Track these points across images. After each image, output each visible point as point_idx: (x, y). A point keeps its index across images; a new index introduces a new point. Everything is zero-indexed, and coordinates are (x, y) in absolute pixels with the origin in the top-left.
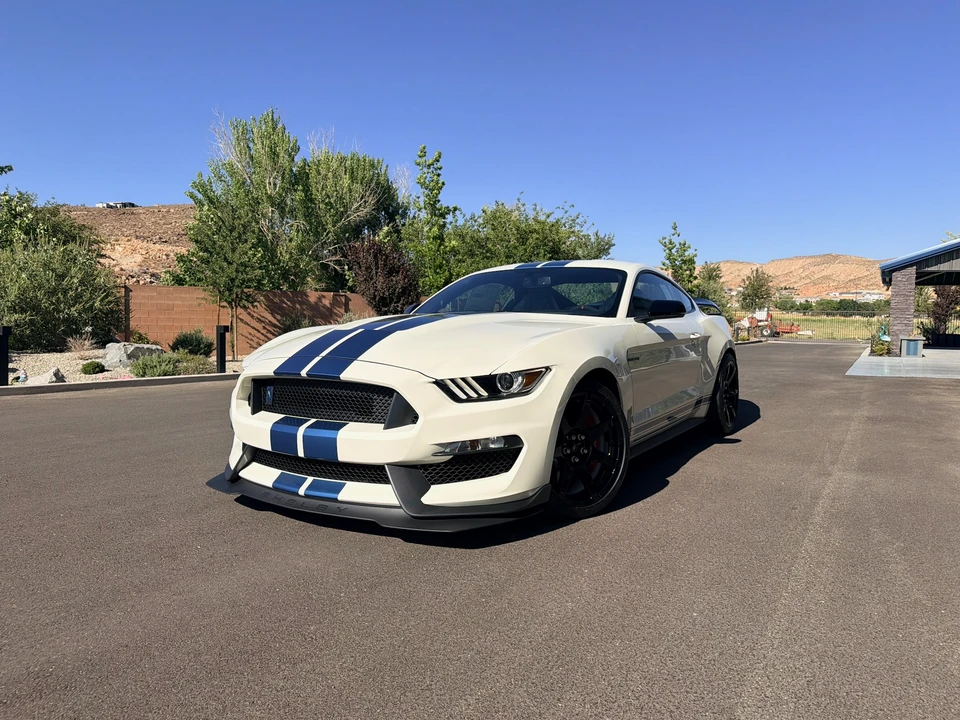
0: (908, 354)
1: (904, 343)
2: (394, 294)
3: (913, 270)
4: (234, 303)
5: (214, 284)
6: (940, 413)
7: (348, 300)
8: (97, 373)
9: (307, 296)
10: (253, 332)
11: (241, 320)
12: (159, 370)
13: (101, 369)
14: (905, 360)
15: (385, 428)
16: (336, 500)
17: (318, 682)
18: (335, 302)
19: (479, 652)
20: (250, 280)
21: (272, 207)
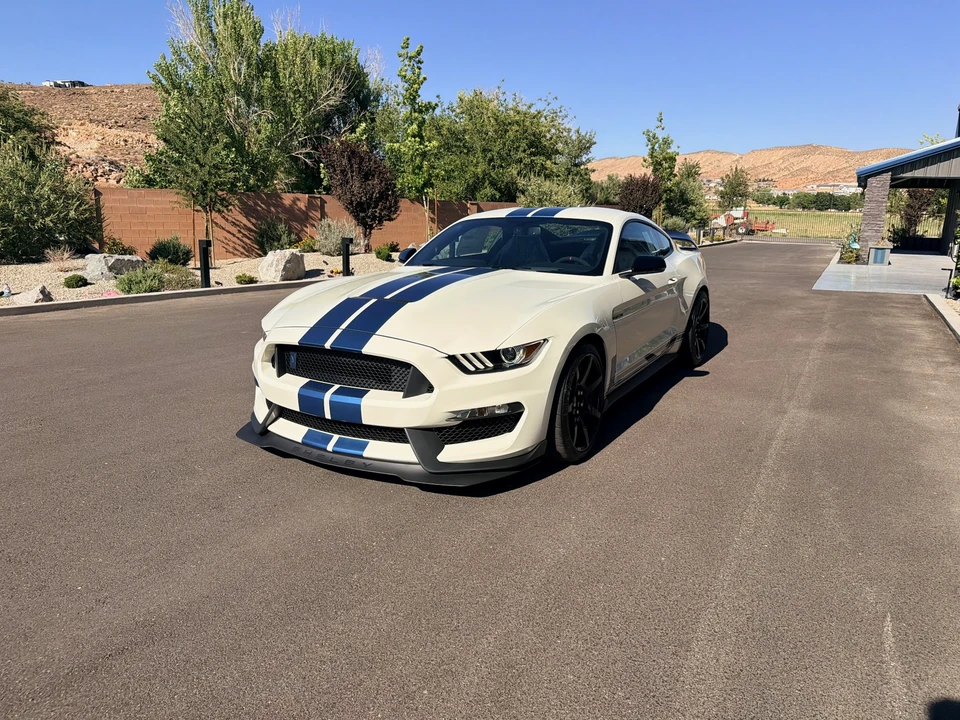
0: (875, 262)
1: (873, 251)
2: (371, 198)
3: (887, 176)
4: (209, 207)
5: (188, 188)
6: (893, 338)
7: (323, 202)
8: (81, 286)
9: (281, 198)
10: (229, 236)
11: (217, 224)
12: (144, 286)
13: (82, 282)
14: (871, 269)
15: (404, 397)
16: (361, 457)
18: (310, 205)
20: (223, 184)
21: (238, 95)
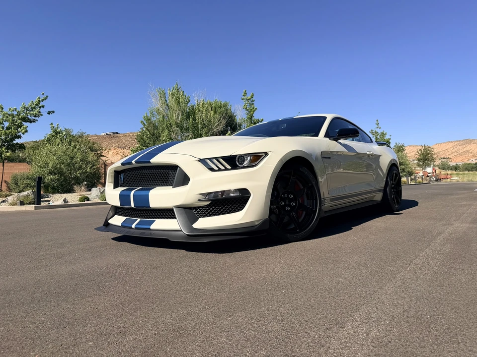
8: (86, 201)
15: (173, 187)
16: (149, 229)
21: (177, 127)
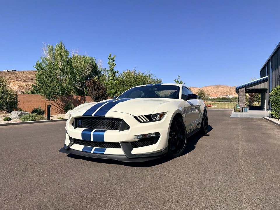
0: (245, 111)
1: (244, 109)
2: (100, 96)
3: (244, 89)
4: (51, 99)
5: (45, 94)
6: (260, 126)
7: (85, 98)
8: (9, 120)
9: (73, 97)
10: (56, 108)
11: (53, 104)
12: (29, 119)
13: (10, 119)
14: (244, 113)
15: (119, 131)
16: (104, 154)
17: (115, 208)
18: (81, 99)
19: (161, 197)
20: (55, 92)
21: (60, 71)
